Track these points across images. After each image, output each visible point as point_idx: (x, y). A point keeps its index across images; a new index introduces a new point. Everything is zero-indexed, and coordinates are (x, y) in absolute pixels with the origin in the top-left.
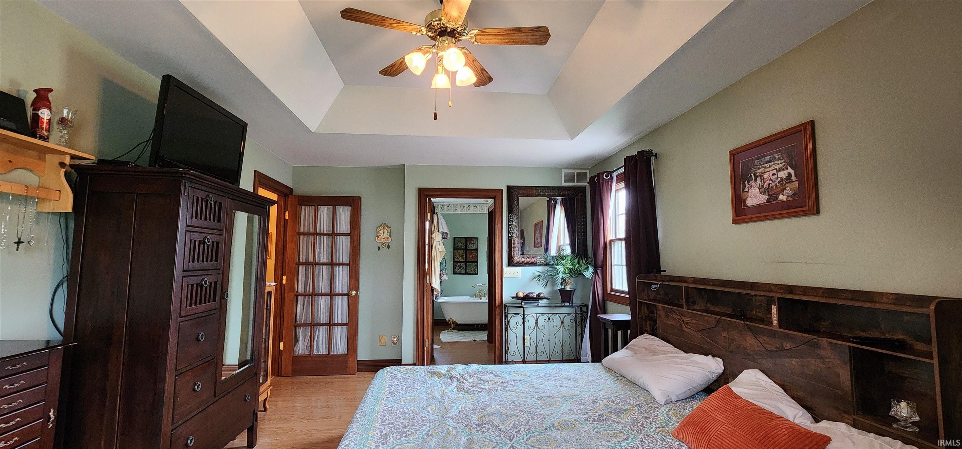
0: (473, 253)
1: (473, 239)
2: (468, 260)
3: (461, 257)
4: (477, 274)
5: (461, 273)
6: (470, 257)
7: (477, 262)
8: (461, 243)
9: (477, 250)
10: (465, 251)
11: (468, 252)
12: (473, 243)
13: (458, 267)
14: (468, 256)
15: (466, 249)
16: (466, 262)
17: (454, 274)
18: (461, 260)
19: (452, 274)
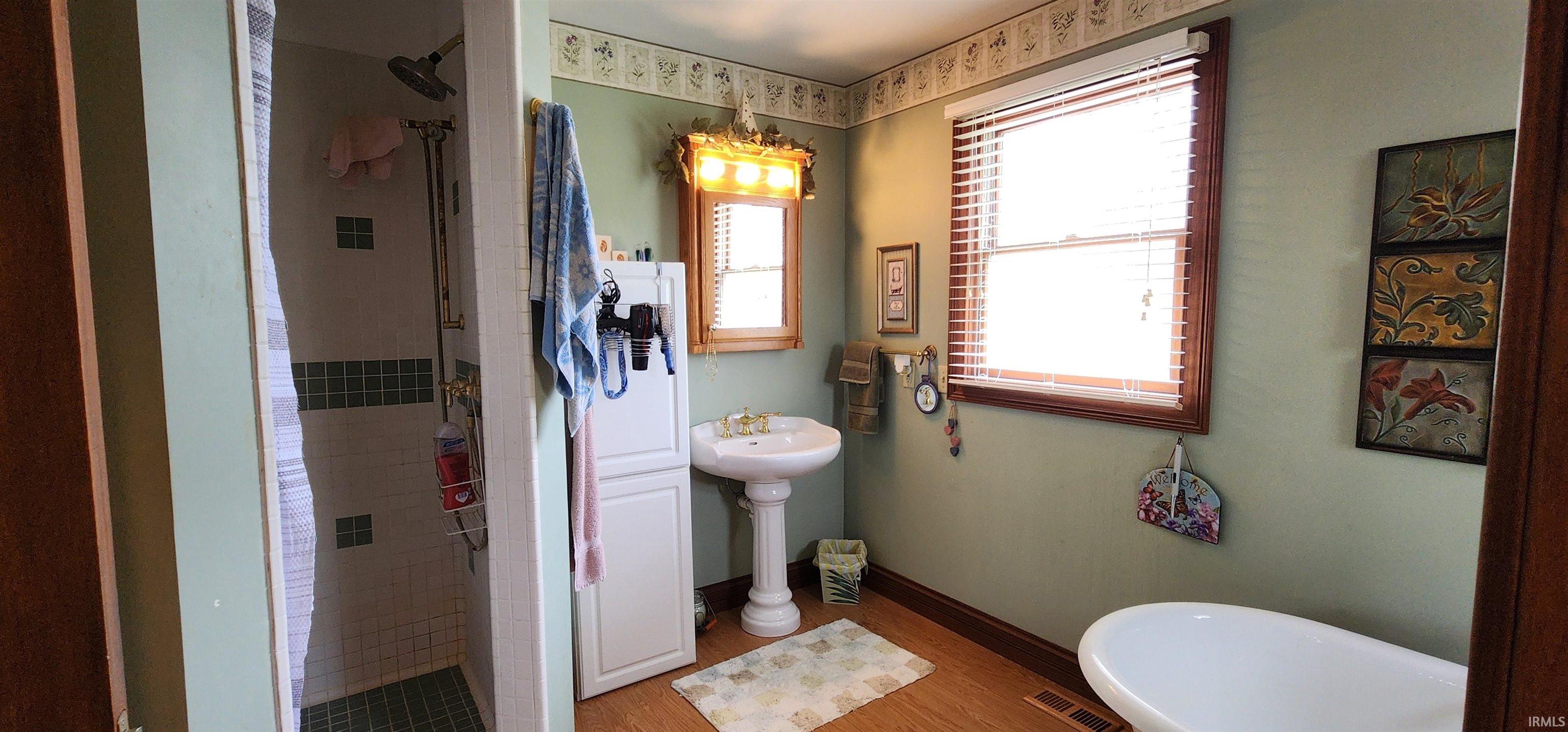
3: (1446, 309)
10: (1494, 259)
13: (1408, 393)
17: (1363, 442)
18: (1448, 335)
19: (1341, 443)
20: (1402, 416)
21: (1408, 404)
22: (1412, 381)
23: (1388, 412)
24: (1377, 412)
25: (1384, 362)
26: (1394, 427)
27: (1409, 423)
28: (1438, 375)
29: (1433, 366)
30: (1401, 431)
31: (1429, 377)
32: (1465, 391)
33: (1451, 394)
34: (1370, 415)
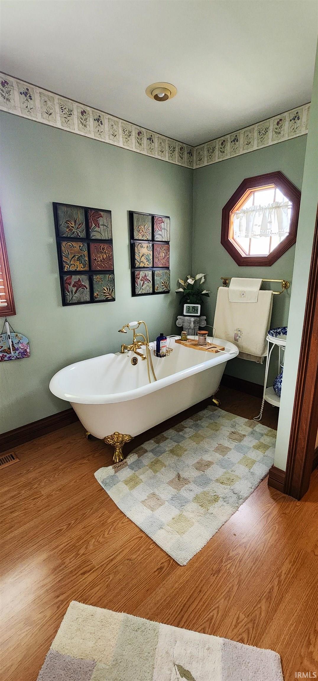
0: (103, 249)
1: (102, 213)
2: (93, 268)
3: (78, 259)
4: (113, 300)
5: (82, 300)
6: (99, 257)
7: (112, 272)
8: (75, 222)
9: (110, 242)
10: (86, 245)
11: (92, 246)
12: (103, 225)
13: (74, 286)
14: (93, 257)
15: (88, 240)
16: (91, 273)
17: (65, 303)
18: (80, 267)
19: (58, 305)
20: (74, 293)
21: (74, 289)
22: (74, 282)
23: (70, 292)
24: (68, 293)
25: (67, 277)
26: (72, 297)
27: (75, 295)
28: (79, 280)
29: (78, 277)
30: (74, 298)
31: (77, 281)
32: (85, 284)
33: (82, 285)
34: (67, 295)
